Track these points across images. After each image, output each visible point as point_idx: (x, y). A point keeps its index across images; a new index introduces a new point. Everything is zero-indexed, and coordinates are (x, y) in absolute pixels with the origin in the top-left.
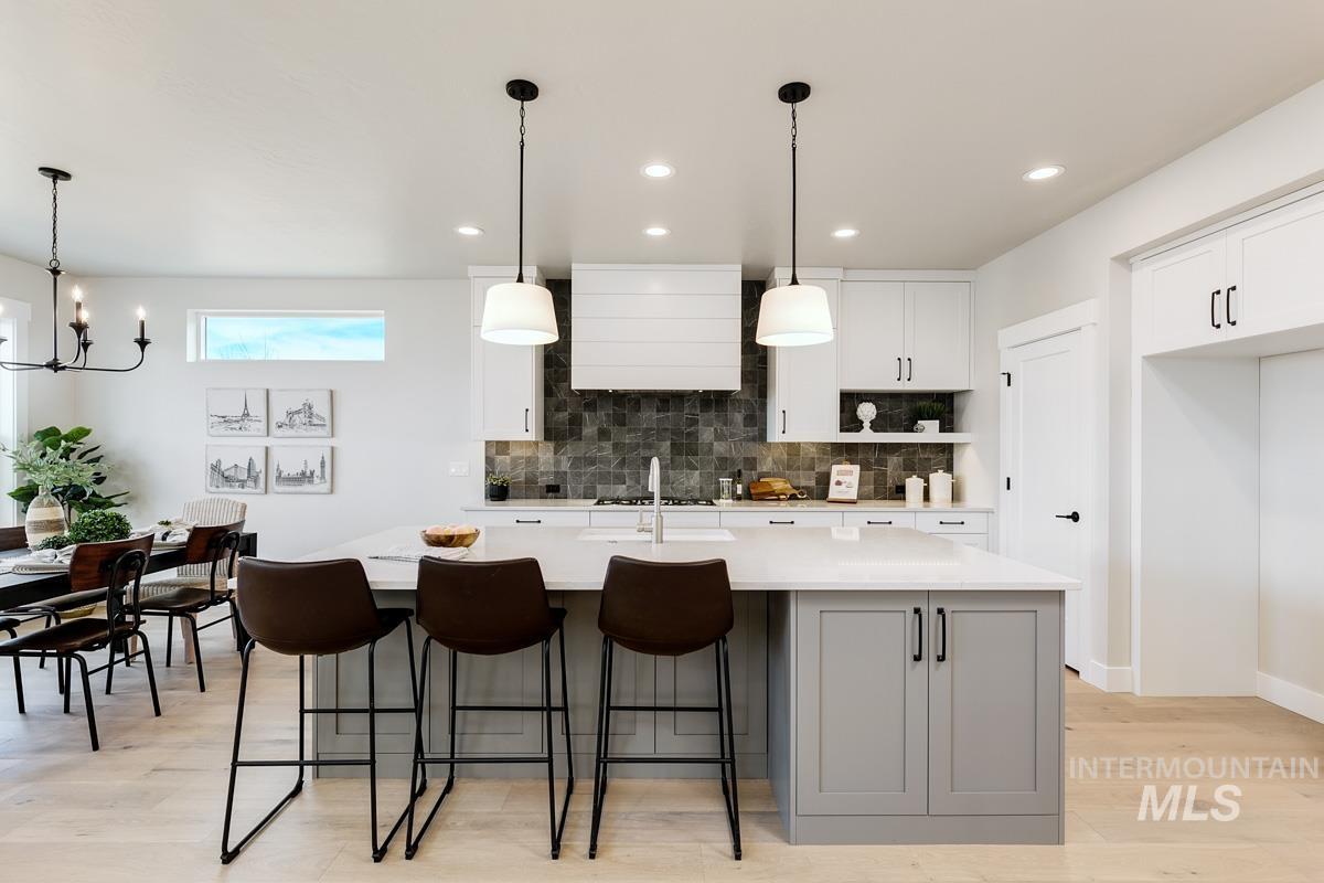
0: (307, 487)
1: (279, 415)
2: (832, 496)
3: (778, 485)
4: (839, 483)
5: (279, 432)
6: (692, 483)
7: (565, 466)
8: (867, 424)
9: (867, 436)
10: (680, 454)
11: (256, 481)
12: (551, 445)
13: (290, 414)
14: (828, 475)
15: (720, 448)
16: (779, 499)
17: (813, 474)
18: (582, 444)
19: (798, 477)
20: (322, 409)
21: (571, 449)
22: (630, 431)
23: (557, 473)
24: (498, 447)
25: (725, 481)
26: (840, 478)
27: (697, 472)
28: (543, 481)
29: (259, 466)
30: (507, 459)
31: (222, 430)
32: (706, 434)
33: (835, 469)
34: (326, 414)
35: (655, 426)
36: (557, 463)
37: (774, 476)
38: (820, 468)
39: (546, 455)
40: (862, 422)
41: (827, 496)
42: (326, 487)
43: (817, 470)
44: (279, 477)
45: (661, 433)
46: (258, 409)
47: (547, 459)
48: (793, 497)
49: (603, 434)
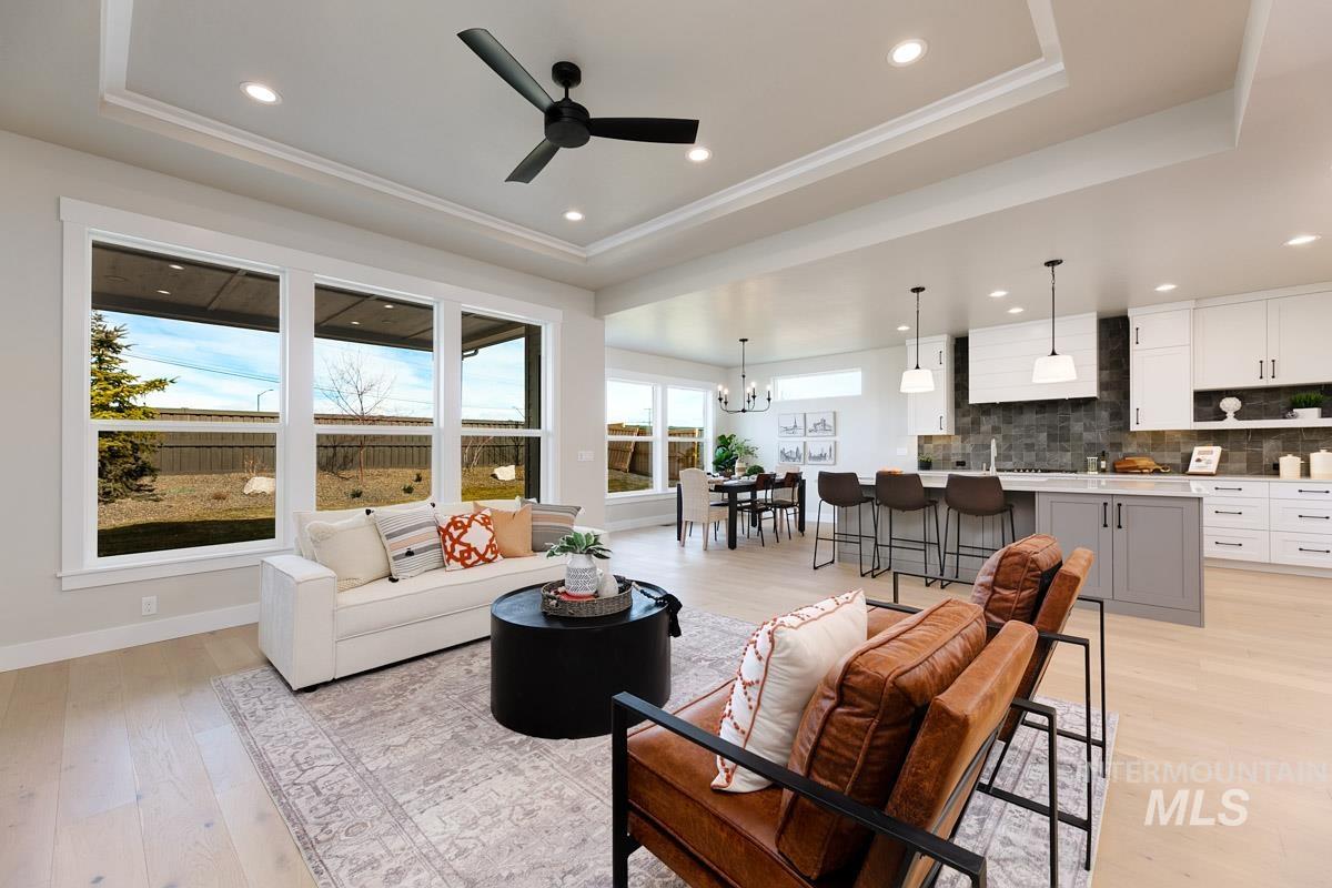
0: (822, 462)
1: (810, 426)
2: (1191, 470)
3: (1142, 462)
4: (1199, 460)
5: (809, 434)
6: (1065, 460)
7: (969, 449)
8: (1230, 415)
9: (1230, 423)
10: (1055, 441)
11: (800, 458)
12: (959, 437)
13: (815, 425)
14: (1190, 456)
15: (1088, 436)
16: (1142, 473)
17: (1178, 454)
18: (981, 436)
19: (1163, 456)
20: (830, 422)
21: (972, 438)
22: (1015, 427)
23: (963, 454)
24: (925, 440)
25: (1092, 459)
26: (1200, 457)
27: (1069, 454)
28: (955, 459)
29: (801, 451)
30: (931, 446)
31: (785, 434)
32: (1077, 427)
33: (1197, 449)
34: (832, 425)
35: (1034, 423)
36: (964, 448)
37: (1139, 455)
38: (1184, 450)
39: (956, 444)
40: (1226, 413)
41: (1187, 469)
42: (831, 462)
43: (1182, 451)
44: (810, 457)
45: (1039, 428)
46: (800, 423)
47: (957, 447)
48: (1157, 471)
49: (996, 430)
